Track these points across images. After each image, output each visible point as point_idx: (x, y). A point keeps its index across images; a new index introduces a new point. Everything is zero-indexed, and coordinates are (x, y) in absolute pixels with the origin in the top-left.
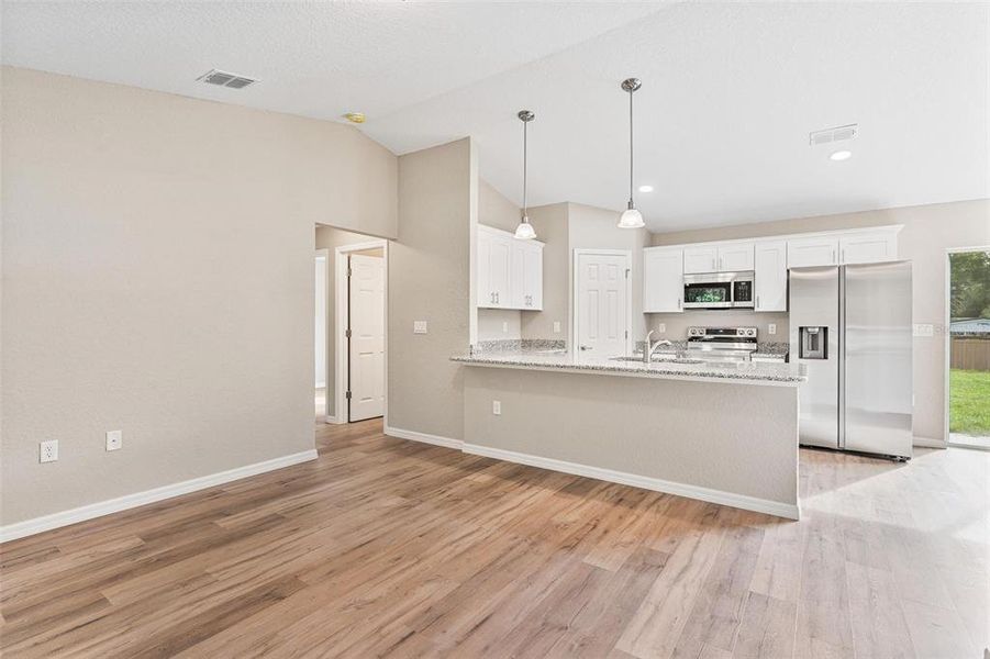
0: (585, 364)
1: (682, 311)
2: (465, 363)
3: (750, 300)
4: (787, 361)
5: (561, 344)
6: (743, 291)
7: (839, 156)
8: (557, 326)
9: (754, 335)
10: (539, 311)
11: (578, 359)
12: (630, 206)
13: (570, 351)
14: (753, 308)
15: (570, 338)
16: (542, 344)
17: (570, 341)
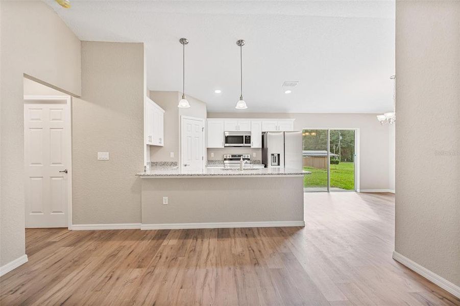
0: (186, 173)
1: (223, 147)
2: (141, 177)
3: (250, 143)
4: (265, 167)
5: (175, 164)
6: (248, 139)
7: (288, 92)
8: (172, 155)
9: (249, 157)
10: (162, 147)
11: (184, 171)
12: (241, 98)
13: (179, 167)
14: (250, 146)
15: (180, 160)
16: (164, 164)
17: (180, 162)
